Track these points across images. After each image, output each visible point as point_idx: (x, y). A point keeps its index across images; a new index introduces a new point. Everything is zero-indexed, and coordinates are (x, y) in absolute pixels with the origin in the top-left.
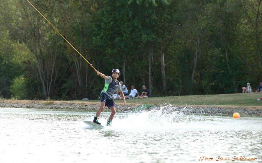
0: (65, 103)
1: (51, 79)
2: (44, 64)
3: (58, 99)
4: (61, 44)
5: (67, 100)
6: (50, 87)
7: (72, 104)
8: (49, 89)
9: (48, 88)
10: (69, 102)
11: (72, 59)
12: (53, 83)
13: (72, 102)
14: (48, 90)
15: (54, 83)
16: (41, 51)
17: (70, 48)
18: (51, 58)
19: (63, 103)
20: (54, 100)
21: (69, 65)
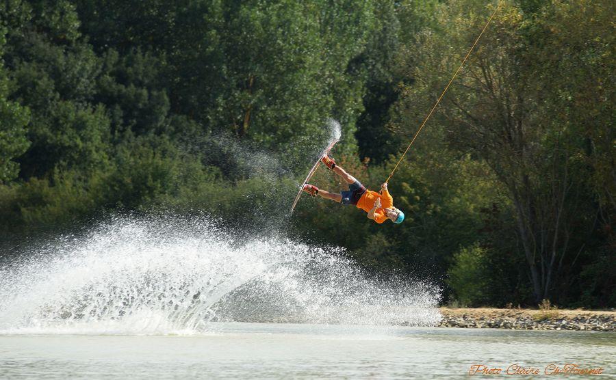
0: (588, 315)
1: (554, 254)
2: (533, 212)
3: (570, 304)
4: (578, 161)
5: (594, 308)
6: (549, 273)
7: (609, 318)
8: (548, 279)
9: (546, 275)
10: (599, 313)
11: (608, 199)
12: (556, 263)
13: (607, 313)
14: (546, 281)
15: (560, 262)
16: (526, 178)
17: (602, 171)
18: (551, 196)
19: (584, 315)
20: (559, 308)
21: (599, 216)
